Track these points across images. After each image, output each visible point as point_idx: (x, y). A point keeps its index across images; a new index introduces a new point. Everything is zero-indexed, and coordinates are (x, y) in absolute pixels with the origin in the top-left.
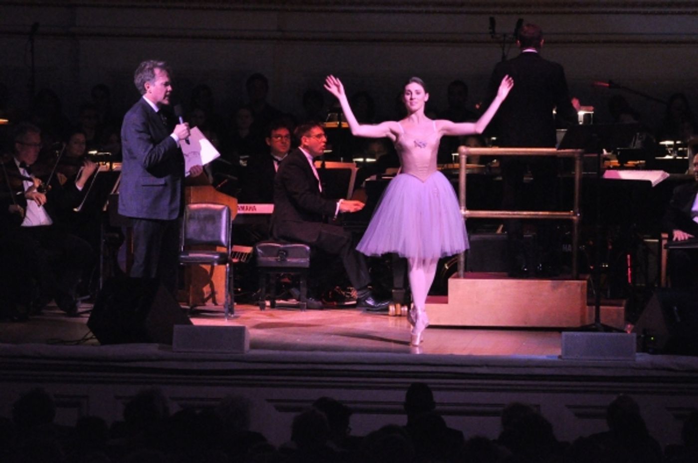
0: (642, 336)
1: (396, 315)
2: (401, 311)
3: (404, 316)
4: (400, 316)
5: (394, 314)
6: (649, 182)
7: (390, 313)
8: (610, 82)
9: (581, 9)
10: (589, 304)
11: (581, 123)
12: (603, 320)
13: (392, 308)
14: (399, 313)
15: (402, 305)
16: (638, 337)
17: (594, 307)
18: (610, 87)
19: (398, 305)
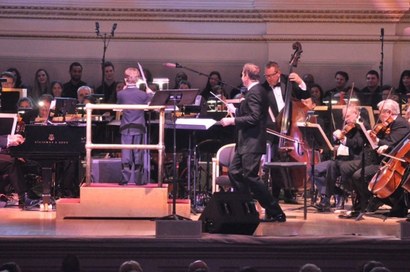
0: (205, 222)
1: (44, 211)
2: (48, 208)
3: (50, 211)
4: (47, 211)
5: (43, 210)
6: (204, 126)
7: (41, 210)
8: (177, 64)
9: (151, 18)
10: (168, 203)
11: (161, 90)
12: (178, 213)
13: (42, 206)
14: (46, 210)
15: (49, 204)
16: (203, 223)
17: (172, 205)
18: (176, 67)
19: (46, 205)
